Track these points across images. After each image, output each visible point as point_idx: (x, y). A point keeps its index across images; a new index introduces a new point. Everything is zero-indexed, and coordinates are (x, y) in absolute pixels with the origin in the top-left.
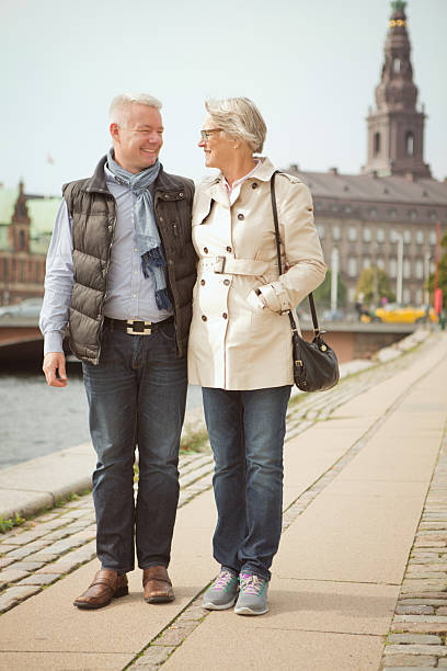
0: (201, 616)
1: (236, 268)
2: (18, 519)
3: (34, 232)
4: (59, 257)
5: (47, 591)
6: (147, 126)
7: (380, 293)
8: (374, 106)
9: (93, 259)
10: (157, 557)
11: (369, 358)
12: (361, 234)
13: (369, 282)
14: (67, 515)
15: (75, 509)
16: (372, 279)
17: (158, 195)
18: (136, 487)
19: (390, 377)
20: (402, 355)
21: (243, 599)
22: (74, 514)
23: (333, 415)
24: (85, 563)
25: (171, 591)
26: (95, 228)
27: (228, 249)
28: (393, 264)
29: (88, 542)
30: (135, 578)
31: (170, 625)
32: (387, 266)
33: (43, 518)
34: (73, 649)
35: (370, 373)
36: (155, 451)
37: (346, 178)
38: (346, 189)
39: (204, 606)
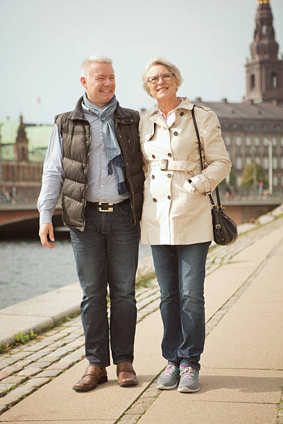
0: (156, 394)
1: (175, 167)
2: (32, 335)
3: (30, 148)
4: (52, 163)
5: (55, 380)
6: (102, 75)
7: (258, 179)
8: (250, 58)
9: (77, 163)
10: (125, 356)
11: (253, 222)
12: (244, 141)
13: (251, 172)
14: (63, 331)
15: (68, 327)
16: (252, 171)
17: (118, 121)
18: (109, 310)
19: (267, 234)
20: (274, 220)
21: (184, 382)
22: (68, 330)
23: (232, 260)
24: (78, 361)
25: (135, 378)
26: (78, 143)
27: (169, 155)
28: (266, 161)
29: (78, 348)
30: (111, 370)
31: (136, 401)
32: (262, 161)
33: (49, 334)
34: (75, 418)
35: (255, 232)
36: (119, 287)
37: (233, 105)
38: (233, 112)
39: (158, 387)
